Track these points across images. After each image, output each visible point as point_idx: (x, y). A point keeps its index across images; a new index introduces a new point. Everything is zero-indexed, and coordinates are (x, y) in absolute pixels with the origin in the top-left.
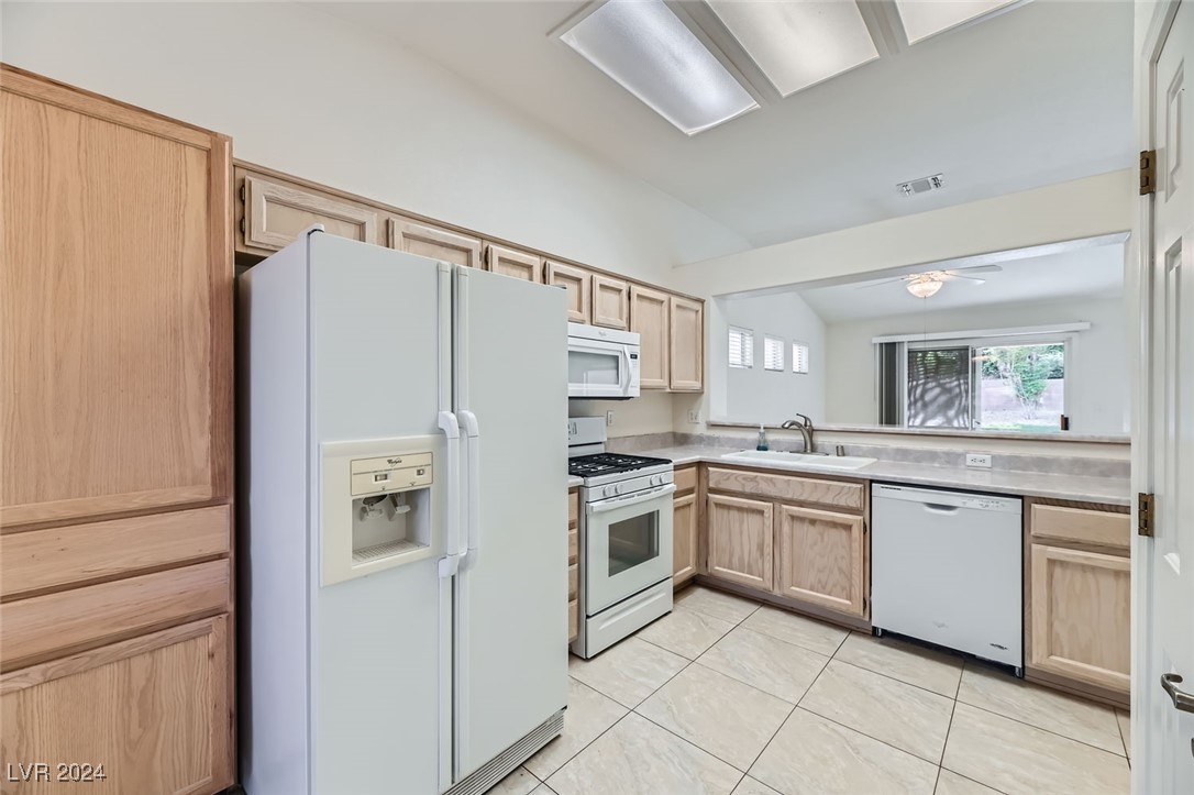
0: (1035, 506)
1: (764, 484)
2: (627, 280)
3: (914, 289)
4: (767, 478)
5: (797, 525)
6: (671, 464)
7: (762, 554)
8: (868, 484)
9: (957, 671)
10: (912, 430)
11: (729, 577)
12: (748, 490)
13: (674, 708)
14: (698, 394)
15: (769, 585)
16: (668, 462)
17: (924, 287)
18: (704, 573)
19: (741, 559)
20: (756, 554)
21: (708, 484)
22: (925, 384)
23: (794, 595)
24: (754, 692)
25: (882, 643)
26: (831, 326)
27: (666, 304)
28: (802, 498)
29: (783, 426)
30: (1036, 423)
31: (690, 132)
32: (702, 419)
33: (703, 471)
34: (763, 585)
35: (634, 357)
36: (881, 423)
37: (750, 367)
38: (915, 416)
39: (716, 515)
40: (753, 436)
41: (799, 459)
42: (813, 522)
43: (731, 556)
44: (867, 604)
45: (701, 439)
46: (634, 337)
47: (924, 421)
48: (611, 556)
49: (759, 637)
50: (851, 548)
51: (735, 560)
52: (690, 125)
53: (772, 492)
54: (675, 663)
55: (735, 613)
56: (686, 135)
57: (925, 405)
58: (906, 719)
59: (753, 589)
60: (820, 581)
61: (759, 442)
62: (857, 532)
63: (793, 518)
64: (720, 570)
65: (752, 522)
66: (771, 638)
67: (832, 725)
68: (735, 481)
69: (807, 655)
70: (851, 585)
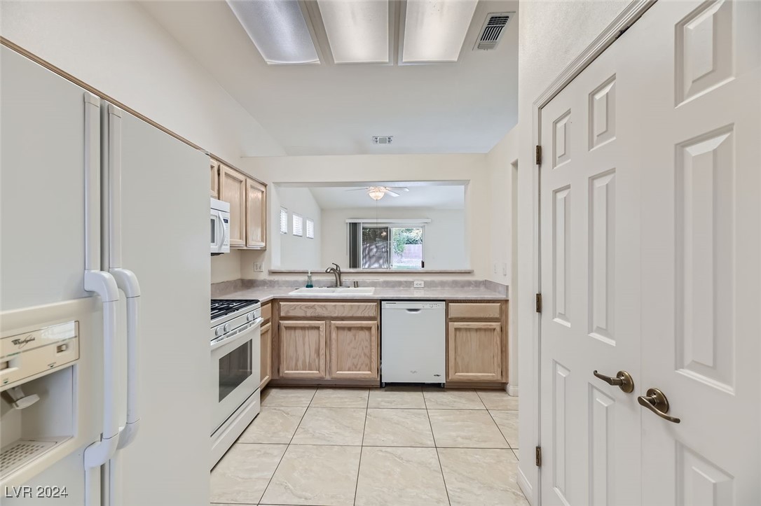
0: (450, 304)
1: (319, 309)
2: (218, 160)
3: (372, 195)
4: (322, 305)
5: (341, 332)
6: (259, 303)
7: (318, 355)
8: (379, 302)
9: (420, 394)
10: (365, 271)
11: (296, 376)
12: (309, 315)
13: (290, 486)
14: (263, 250)
15: (323, 374)
16: (257, 301)
17: (376, 194)
18: (277, 378)
19: (304, 361)
20: (314, 355)
21: (279, 314)
22: (369, 246)
23: (339, 376)
24: (336, 448)
25: (386, 391)
26: (324, 212)
27: (244, 182)
28: (344, 315)
29: (327, 272)
30: (402, 265)
31: (270, 62)
32: (265, 268)
33: (276, 305)
34: (319, 375)
35: (226, 221)
36: (350, 267)
37: (285, 233)
38: (366, 263)
39: (285, 335)
40: (304, 278)
41: (333, 292)
42: (350, 329)
43: (297, 360)
44: (379, 371)
45: (264, 283)
46: (225, 206)
47: (369, 266)
48: (220, 385)
49: (324, 410)
50: (371, 340)
51: (300, 363)
52: (270, 57)
53: (325, 313)
54: (276, 451)
55: (303, 399)
56: (265, 63)
57: (370, 258)
58: (413, 429)
59: (312, 379)
60: (353, 364)
61: (308, 282)
62: (374, 331)
63: (338, 328)
64: (289, 372)
65: (312, 335)
66: (331, 409)
67: (384, 449)
68: (298, 309)
69: (354, 411)
70: (371, 362)
